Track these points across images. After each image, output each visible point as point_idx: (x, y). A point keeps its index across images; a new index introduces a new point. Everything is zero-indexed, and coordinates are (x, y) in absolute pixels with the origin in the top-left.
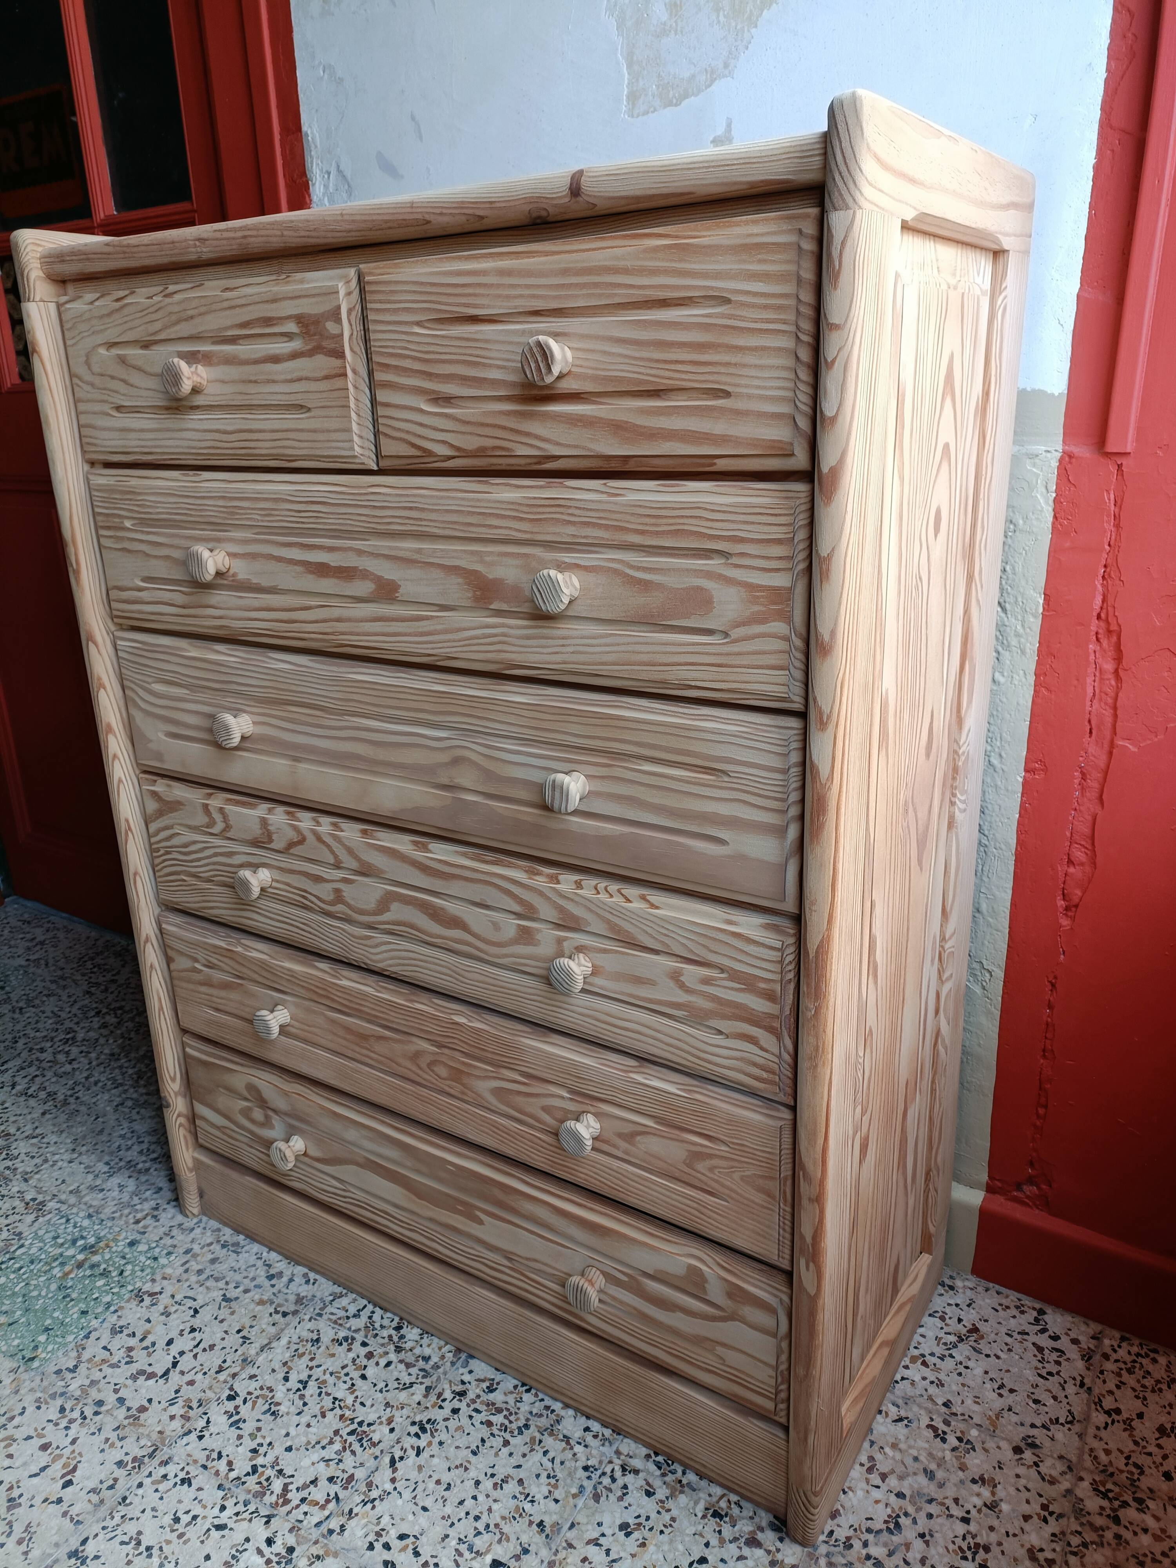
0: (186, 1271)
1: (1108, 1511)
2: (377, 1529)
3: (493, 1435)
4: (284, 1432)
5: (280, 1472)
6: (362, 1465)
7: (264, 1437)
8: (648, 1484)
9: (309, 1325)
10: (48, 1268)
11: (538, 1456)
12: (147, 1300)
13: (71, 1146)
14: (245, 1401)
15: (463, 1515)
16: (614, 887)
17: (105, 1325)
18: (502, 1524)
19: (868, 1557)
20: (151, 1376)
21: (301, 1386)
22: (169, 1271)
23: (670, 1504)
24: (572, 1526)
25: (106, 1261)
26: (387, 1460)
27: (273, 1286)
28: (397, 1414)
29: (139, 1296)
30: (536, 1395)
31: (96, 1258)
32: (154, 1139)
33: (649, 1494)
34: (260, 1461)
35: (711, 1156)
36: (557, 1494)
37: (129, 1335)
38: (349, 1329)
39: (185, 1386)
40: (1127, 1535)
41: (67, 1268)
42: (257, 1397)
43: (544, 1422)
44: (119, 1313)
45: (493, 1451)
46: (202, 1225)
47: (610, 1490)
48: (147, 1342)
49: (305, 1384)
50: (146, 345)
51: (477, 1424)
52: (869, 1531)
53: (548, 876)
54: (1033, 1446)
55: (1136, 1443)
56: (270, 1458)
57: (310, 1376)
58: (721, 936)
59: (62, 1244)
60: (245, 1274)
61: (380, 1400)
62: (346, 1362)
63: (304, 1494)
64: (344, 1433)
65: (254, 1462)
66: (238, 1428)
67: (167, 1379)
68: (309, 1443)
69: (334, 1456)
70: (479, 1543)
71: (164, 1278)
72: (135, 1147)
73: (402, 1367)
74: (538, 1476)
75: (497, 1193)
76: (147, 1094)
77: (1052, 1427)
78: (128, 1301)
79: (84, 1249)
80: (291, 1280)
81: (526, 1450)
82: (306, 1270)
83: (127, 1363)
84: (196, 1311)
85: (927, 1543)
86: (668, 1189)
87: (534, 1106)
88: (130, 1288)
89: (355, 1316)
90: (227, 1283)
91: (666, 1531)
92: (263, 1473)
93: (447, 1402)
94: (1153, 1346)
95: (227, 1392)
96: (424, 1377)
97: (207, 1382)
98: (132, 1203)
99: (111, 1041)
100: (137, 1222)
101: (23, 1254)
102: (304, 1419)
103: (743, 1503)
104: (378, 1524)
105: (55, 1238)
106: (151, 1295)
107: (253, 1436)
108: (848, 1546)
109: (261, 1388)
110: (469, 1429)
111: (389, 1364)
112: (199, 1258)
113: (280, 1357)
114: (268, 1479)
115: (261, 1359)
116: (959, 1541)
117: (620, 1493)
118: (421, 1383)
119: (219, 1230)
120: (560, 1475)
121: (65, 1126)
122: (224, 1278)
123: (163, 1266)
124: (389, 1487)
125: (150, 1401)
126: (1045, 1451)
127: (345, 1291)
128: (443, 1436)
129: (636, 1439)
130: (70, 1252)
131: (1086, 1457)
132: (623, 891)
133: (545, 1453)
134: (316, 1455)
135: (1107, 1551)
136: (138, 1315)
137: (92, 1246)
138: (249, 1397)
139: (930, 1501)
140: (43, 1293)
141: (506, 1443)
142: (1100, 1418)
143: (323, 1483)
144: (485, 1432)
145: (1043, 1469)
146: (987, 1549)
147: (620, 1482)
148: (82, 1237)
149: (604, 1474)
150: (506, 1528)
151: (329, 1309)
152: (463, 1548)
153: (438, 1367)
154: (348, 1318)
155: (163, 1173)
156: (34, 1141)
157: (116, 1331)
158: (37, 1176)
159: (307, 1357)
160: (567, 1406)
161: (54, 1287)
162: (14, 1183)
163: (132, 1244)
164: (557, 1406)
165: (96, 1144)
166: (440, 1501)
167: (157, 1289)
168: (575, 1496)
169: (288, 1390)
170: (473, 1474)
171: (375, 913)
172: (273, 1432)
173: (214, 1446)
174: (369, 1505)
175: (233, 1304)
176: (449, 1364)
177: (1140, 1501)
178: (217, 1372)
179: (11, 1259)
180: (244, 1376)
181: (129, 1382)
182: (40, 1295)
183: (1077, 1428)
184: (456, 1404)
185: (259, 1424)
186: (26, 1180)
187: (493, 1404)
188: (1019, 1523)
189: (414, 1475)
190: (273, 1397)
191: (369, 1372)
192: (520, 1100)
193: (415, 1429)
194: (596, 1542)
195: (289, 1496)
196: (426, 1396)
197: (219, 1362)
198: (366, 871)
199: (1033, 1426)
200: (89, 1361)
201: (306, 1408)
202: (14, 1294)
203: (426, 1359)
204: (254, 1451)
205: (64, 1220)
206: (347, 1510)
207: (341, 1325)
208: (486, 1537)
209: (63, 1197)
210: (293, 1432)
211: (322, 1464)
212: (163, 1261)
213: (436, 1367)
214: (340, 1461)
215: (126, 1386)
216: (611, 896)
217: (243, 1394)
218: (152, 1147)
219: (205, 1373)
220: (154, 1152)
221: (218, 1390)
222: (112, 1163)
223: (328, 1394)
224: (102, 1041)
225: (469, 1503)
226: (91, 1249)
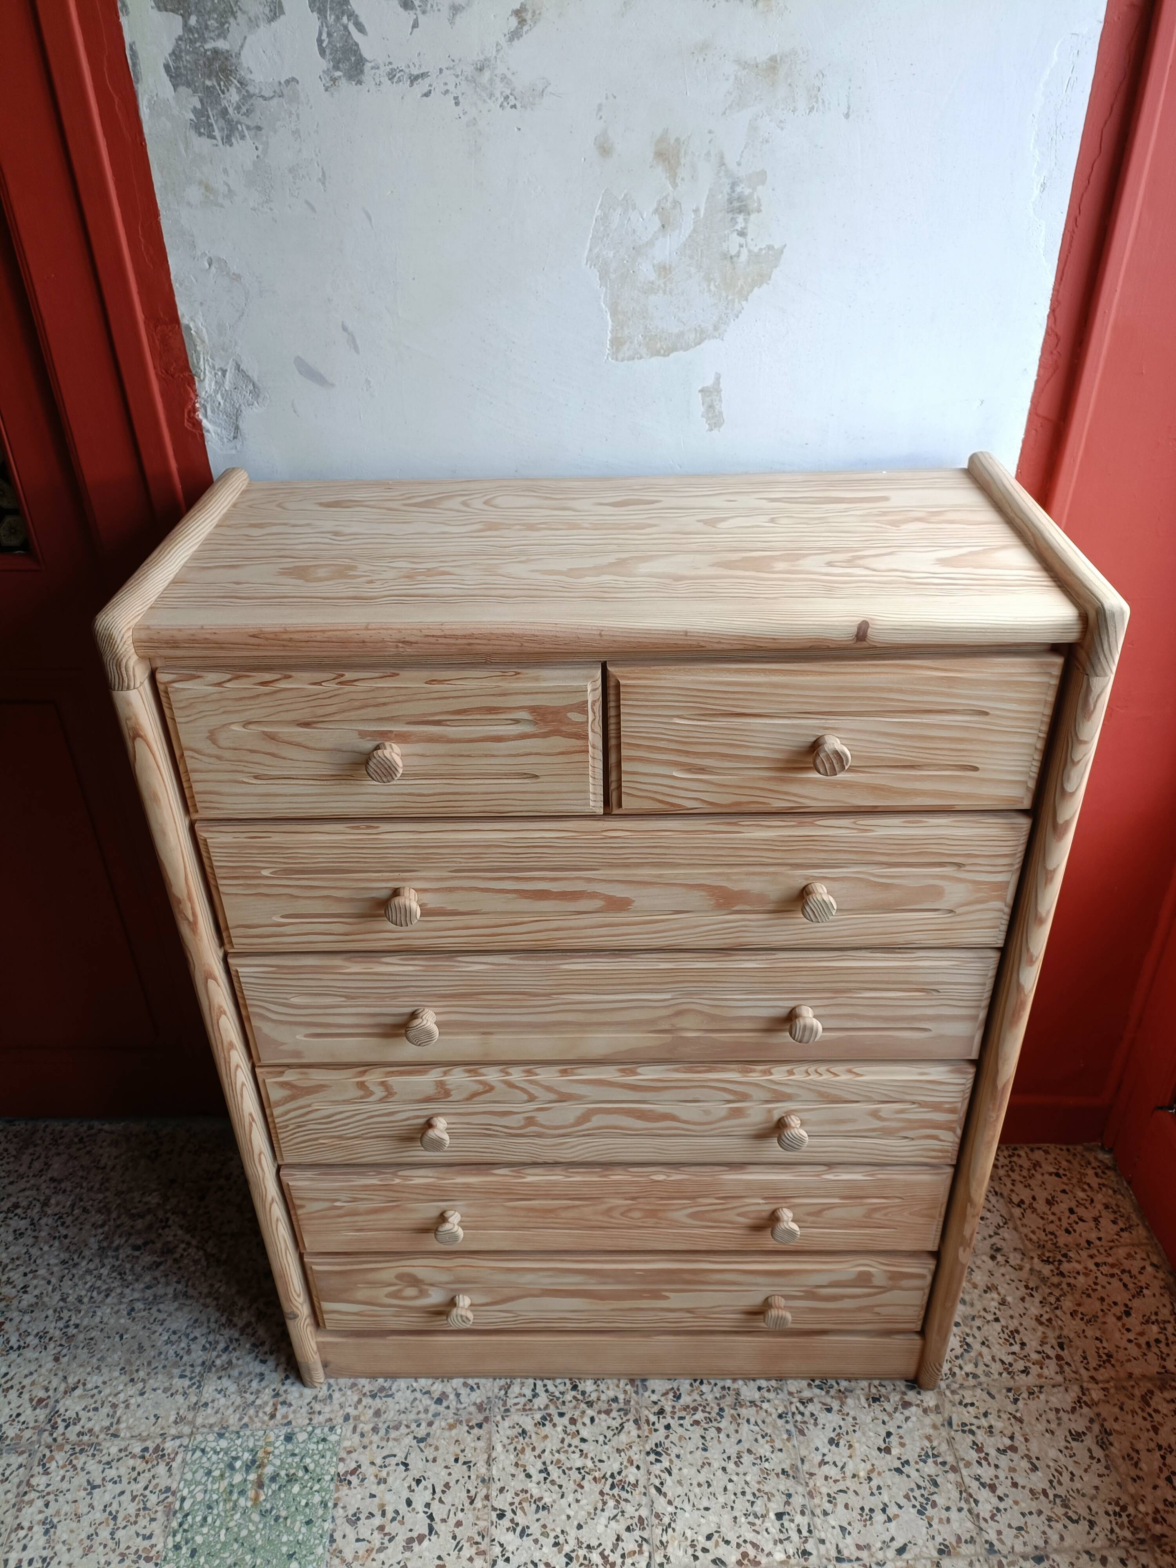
0: (362, 1435)
1: (1056, 1272)
2: (689, 1543)
3: (705, 1429)
4: (564, 1517)
5: (589, 1547)
6: (640, 1505)
7: (554, 1530)
8: (824, 1404)
9: (507, 1423)
10: (230, 1505)
11: (745, 1428)
12: (354, 1479)
13: (125, 1378)
14: (514, 1512)
15: (733, 1497)
16: (822, 1068)
17: (338, 1521)
18: (761, 1487)
19: (967, 1374)
20: (421, 1539)
21: (545, 1475)
22: (347, 1444)
23: (846, 1410)
24: (803, 1461)
25: (281, 1467)
26: (653, 1491)
27: (448, 1408)
28: (631, 1453)
29: (342, 1479)
30: (709, 1383)
31: (269, 1470)
32: (205, 1330)
33: (829, 1410)
34: (567, 1549)
35: (887, 1207)
36: (778, 1445)
37: (368, 1518)
38: (540, 1409)
39: (456, 1530)
40: (1072, 1281)
41: (251, 1494)
42: (520, 1503)
43: (729, 1400)
44: (341, 1505)
45: (715, 1441)
46: (335, 1387)
47: (805, 1422)
48: (390, 1514)
49: (545, 1471)
50: (307, 725)
51: (689, 1427)
52: (957, 1357)
53: (761, 1071)
54: (998, 1250)
55: (1042, 1218)
56: (572, 1543)
57: (544, 1463)
58: (918, 1084)
59: (222, 1476)
60: (415, 1411)
61: (610, 1450)
62: (560, 1436)
63: (619, 1552)
64: (607, 1489)
65: (564, 1553)
66: (528, 1535)
67: (436, 1533)
68: (589, 1513)
69: (615, 1512)
70: (758, 1508)
71: (349, 1452)
72: (193, 1347)
73: (603, 1416)
74: (756, 1440)
75: (687, 1277)
76: (148, 1287)
77: (1000, 1231)
78: (337, 1490)
79: (248, 1468)
80: (458, 1395)
81: (734, 1426)
82: (462, 1380)
83: (390, 1541)
84: (406, 1465)
85: (988, 1346)
86: (846, 1234)
87: (731, 1216)
88: (327, 1478)
89: (534, 1396)
90: (408, 1426)
91: (857, 1428)
92: (577, 1556)
93: (657, 1425)
94: (1013, 1146)
95: (494, 1515)
96: (626, 1414)
97: (470, 1515)
98: (249, 1401)
99: (46, 1248)
100: (273, 1416)
101: (193, 1504)
102: (570, 1498)
103: (884, 1383)
104: (686, 1538)
105: (209, 1473)
106: (353, 1472)
107: (545, 1535)
108: (954, 1375)
109: (517, 1495)
110: (687, 1435)
111: (592, 1420)
112: (362, 1418)
113: (508, 1462)
114: (585, 1558)
115: (494, 1472)
116: (1001, 1335)
117: (812, 1421)
118: (628, 1420)
119: (354, 1385)
120: (769, 1431)
121: (94, 1360)
122: (400, 1423)
123: (338, 1443)
124: (671, 1509)
125: (439, 1558)
126: (1005, 1250)
127: (508, 1381)
128: (675, 1451)
129: (795, 1378)
130: (238, 1478)
131: (1027, 1242)
132: (832, 1070)
133: (748, 1421)
134: (603, 1519)
135: (1069, 1297)
136: (359, 1497)
137: (253, 1462)
138: (514, 1507)
139: (973, 1318)
140: (252, 1528)
141: (719, 1430)
142: (1017, 1212)
143: (625, 1535)
144: (698, 1431)
145: (1012, 1262)
146: (1018, 1332)
147: (807, 1413)
148: (236, 1458)
149: (793, 1414)
150: (766, 1489)
151: (510, 1402)
152: (751, 1518)
153: (629, 1401)
154: (530, 1401)
155: (248, 1358)
156: (78, 1392)
157: (354, 1520)
158: (123, 1426)
159: (528, 1450)
160: (734, 1380)
161: (256, 1517)
162: (105, 1444)
163: (289, 1438)
164: (728, 1383)
165: (149, 1363)
166: (712, 1497)
167: (353, 1465)
168: (788, 1440)
169: (538, 1483)
170: (716, 1465)
171: (573, 1126)
172: (557, 1522)
173: (523, 1560)
174: (670, 1530)
175: (429, 1440)
176: (634, 1395)
177: (1065, 1255)
178: (472, 1503)
179: (186, 1515)
180: (494, 1494)
181: (408, 1554)
182: (250, 1532)
183: (1010, 1225)
184: (664, 1422)
185: (541, 1522)
186: (115, 1436)
187: (688, 1407)
188: (1021, 1305)
189: (679, 1490)
190: (532, 1496)
191: (584, 1433)
192: (715, 1215)
193: (652, 1457)
194: (823, 1463)
195: (611, 1559)
196: (639, 1428)
197: (465, 1494)
198: (564, 1098)
199: (990, 1236)
200: (356, 1558)
201: (563, 1489)
202: (224, 1544)
203: (615, 1400)
204: (556, 1544)
205: (198, 1454)
206: (659, 1544)
207: (530, 1410)
208: (759, 1502)
209: (173, 1431)
210: (571, 1513)
211: (613, 1523)
212: (333, 1438)
213: (627, 1402)
214: (623, 1512)
215: (407, 1559)
216: (821, 1075)
217: (508, 1508)
218: (211, 1338)
219: (462, 1510)
220: (217, 1342)
221: (486, 1517)
222: (188, 1373)
223: (570, 1469)
224: (34, 1251)
225: (730, 1486)
226: (252, 1465)
